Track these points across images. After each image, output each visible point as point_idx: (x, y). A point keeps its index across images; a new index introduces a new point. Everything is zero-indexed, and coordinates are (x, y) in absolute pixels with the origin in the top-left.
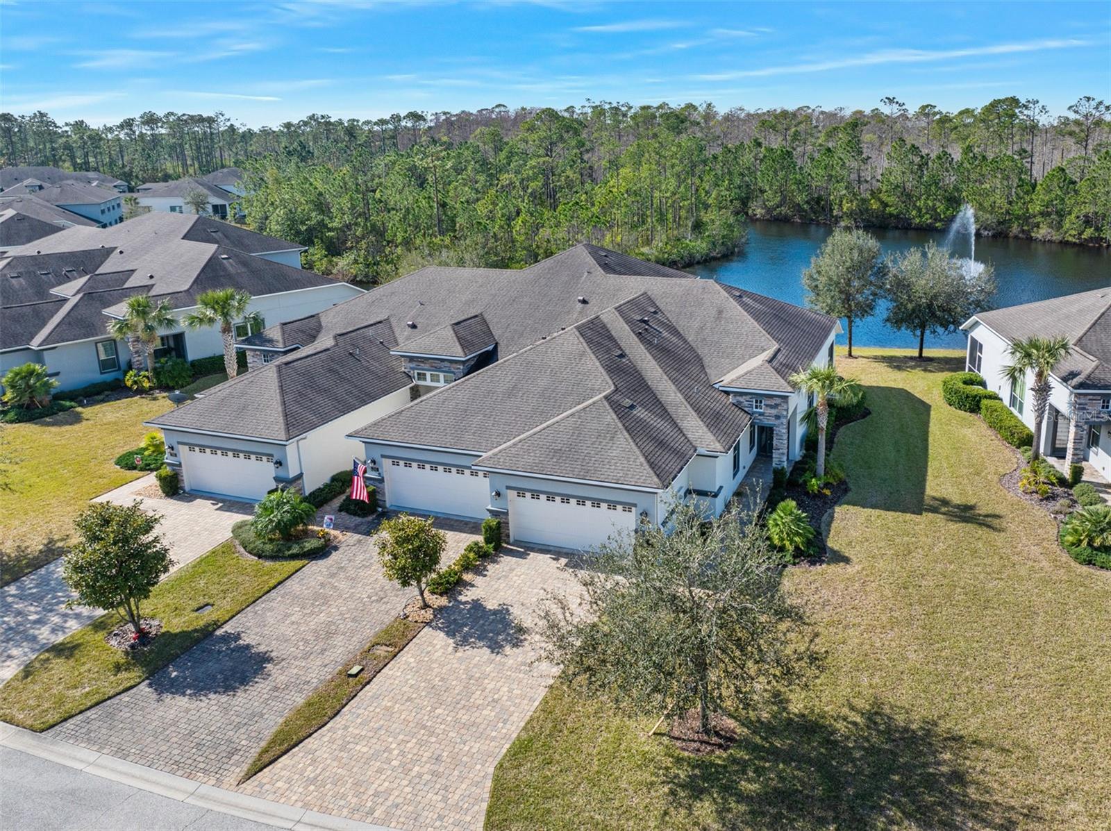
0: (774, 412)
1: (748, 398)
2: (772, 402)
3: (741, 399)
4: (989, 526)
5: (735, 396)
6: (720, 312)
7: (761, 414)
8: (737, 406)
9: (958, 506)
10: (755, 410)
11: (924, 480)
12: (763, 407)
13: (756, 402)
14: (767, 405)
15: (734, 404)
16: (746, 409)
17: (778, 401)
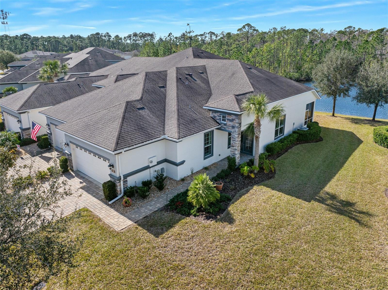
0: (231, 124)
1: (219, 114)
2: (231, 118)
3: (216, 115)
4: (358, 221)
5: (213, 113)
6: (233, 74)
7: (225, 125)
8: (213, 119)
9: (342, 202)
10: (222, 122)
11: (329, 180)
12: (226, 120)
13: (223, 117)
14: (228, 119)
15: (212, 117)
16: (218, 121)
17: (233, 117)
